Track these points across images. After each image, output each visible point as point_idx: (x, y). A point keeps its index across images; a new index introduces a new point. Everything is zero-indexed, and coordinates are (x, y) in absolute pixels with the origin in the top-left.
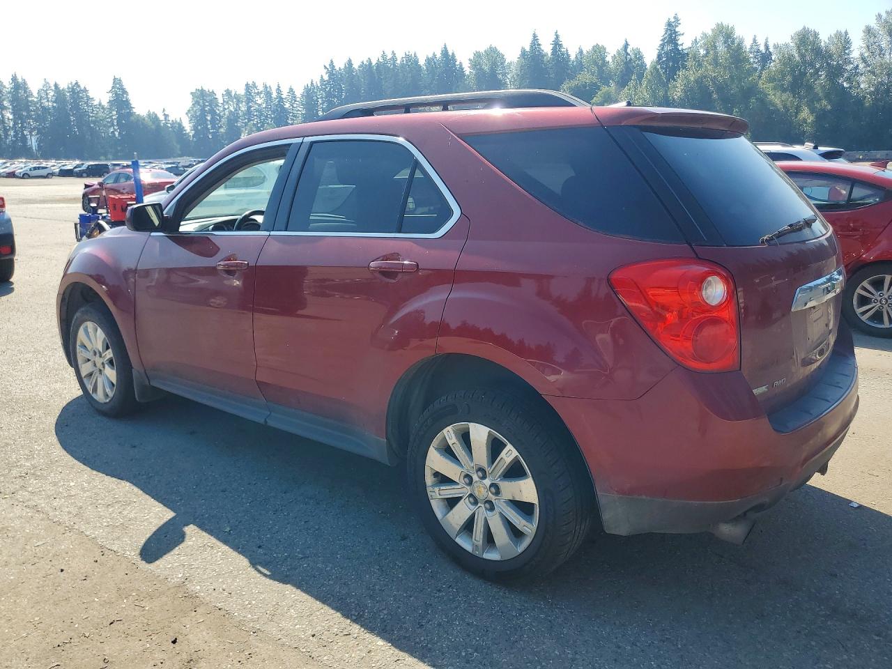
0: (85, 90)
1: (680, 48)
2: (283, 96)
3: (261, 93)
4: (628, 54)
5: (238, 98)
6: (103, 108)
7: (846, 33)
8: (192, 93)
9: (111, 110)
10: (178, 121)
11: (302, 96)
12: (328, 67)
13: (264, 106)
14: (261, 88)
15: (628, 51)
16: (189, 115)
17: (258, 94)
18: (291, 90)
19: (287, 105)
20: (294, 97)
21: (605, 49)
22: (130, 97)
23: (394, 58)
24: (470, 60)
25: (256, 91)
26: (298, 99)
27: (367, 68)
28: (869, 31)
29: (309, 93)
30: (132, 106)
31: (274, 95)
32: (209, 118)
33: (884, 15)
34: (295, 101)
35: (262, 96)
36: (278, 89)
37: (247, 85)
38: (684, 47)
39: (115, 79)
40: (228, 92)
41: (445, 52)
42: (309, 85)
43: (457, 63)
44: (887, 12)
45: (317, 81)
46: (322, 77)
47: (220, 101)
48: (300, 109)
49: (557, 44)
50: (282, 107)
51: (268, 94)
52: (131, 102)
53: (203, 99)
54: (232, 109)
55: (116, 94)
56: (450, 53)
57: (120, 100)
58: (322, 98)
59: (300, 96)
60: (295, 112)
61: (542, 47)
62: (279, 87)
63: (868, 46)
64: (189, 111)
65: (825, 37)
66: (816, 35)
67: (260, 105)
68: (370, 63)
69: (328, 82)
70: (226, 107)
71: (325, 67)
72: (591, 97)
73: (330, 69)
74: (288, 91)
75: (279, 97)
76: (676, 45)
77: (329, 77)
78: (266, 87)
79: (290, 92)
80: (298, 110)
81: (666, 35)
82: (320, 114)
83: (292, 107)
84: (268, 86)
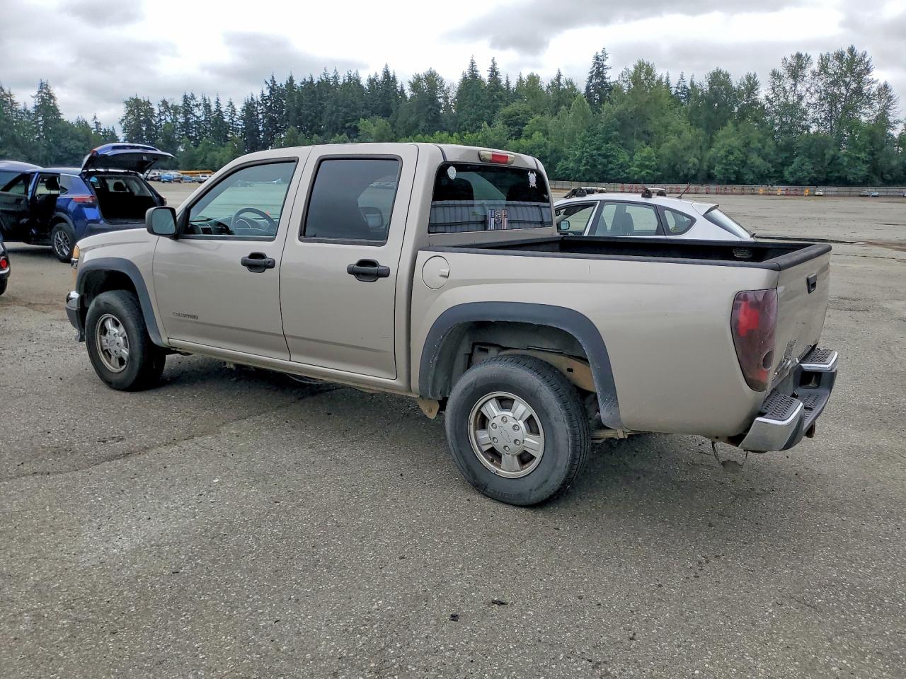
0: (10, 95)
1: (607, 81)
2: (222, 110)
3: (200, 104)
4: (560, 84)
5: (175, 109)
6: (28, 112)
7: (755, 75)
8: (126, 102)
9: (37, 115)
10: (111, 130)
11: (243, 110)
12: (269, 82)
13: (203, 118)
14: (199, 100)
15: (561, 81)
16: (123, 124)
17: (197, 106)
18: (231, 103)
19: (227, 119)
20: (234, 111)
21: (539, 78)
22: (58, 102)
23: (335, 77)
24: (410, 82)
25: (195, 103)
26: (238, 113)
27: (308, 85)
28: (775, 74)
29: (250, 107)
30: (60, 112)
31: (214, 108)
32: (144, 128)
33: (789, 59)
34: (235, 115)
35: (201, 107)
36: (218, 102)
37: (185, 97)
38: (612, 80)
39: (42, 84)
40: (165, 103)
41: (387, 74)
42: (250, 100)
43: (398, 85)
44: (792, 56)
45: (258, 96)
46: (263, 92)
47: (157, 111)
48: (240, 123)
49: (494, 73)
50: (222, 121)
51: (207, 106)
52: (59, 108)
53: (138, 108)
54: (169, 120)
55: (42, 98)
56: (391, 75)
57: (47, 106)
58: (262, 113)
59: (240, 110)
60: (235, 126)
61: (479, 73)
62: (218, 100)
63: (773, 89)
64: (123, 120)
65: (736, 78)
66: (727, 76)
67: (198, 117)
68: (312, 81)
69: (269, 98)
70: (163, 117)
71: (266, 83)
72: (524, 125)
73: (271, 85)
74: (228, 104)
75: (218, 110)
76: (604, 78)
77: (270, 92)
78: (205, 99)
79: (229, 106)
80: (238, 125)
81: (594, 68)
82: (261, 129)
83: (231, 121)
84: (207, 98)
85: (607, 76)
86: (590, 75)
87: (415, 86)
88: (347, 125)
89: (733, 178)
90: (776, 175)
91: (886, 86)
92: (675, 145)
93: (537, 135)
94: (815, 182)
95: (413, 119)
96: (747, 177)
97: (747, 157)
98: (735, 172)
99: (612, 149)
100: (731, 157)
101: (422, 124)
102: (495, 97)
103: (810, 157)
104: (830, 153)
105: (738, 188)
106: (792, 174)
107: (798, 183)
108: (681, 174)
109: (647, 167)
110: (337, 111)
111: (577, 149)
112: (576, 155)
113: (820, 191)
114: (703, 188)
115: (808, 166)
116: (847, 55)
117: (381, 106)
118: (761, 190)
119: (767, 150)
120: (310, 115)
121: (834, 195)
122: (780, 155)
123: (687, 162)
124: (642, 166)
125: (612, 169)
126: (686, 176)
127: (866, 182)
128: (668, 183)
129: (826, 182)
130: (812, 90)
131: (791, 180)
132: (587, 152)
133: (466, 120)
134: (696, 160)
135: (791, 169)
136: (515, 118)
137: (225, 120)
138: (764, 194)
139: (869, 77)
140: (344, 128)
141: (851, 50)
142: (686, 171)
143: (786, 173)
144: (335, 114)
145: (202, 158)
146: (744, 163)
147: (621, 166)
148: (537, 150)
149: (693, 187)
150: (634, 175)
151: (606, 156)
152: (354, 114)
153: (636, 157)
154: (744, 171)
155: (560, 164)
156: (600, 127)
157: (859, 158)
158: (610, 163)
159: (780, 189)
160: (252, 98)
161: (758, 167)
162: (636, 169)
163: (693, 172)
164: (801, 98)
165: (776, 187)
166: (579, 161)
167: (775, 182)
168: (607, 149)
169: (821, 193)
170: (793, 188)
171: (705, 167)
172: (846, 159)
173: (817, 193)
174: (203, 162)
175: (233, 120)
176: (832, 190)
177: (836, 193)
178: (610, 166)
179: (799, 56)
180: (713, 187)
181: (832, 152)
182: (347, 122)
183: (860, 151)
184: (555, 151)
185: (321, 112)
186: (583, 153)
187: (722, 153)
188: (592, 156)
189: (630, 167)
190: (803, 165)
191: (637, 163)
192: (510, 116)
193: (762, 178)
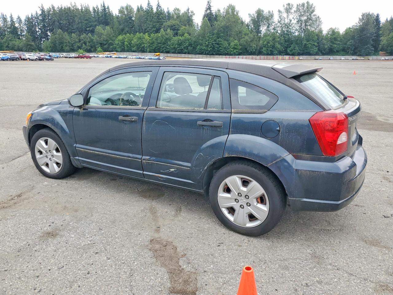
1: (212, 12)
2: (14, 20)
4: (189, 13)
7: (272, 12)
11: (25, 21)
12: (41, 7)
15: (189, 11)
18: (19, 17)
19: (17, 25)
20: (21, 21)
23: (76, 6)
24: (118, 10)
26: (23, 22)
27: (61, 10)
28: (279, 11)
29: (30, 19)
31: (9, 19)
33: (285, 5)
34: (22, 23)
36: (11, 17)
38: (214, 11)
41: (103, 6)
42: (30, 16)
44: (287, 4)
45: (34, 14)
46: (37, 12)
48: (25, 27)
49: (158, 6)
50: (14, 26)
51: (4, 19)
56: (106, 6)
58: (37, 22)
59: (24, 21)
61: (152, 7)
62: (11, 16)
63: (280, 17)
65: (266, 12)
66: (263, 11)
68: (62, 8)
69: (41, 15)
71: (39, 7)
72: (178, 30)
73: (41, 9)
74: (17, 18)
75: (12, 20)
76: (211, 11)
77: (42, 12)
78: (3, 15)
79: (18, 19)
80: (23, 28)
81: (207, 6)
82: (37, 30)
83: (19, 26)
84: (4, 15)
85: (212, 9)
86: (206, 9)
87: (121, 11)
88: (88, 29)
89: (270, 53)
90: (284, 51)
91: (318, 17)
92: (247, 39)
93: (186, 34)
94: (299, 54)
95: (121, 27)
96: (275, 52)
97: (274, 44)
98: (270, 51)
99: (221, 41)
100: (269, 45)
101: (127, 29)
102: (161, 18)
103: (297, 44)
104: (304, 42)
105: (272, 56)
106: (291, 51)
107: (293, 55)
108: (250, 51)
109: (236, 49)
110: (81, 22)
111: (206, 41)
112: (206, 44)
113: (301, 57)
114: (258, 57)
115: (297, 48)
116: (306, 5)
117: (103, 20)
118: (280, 57)
119: (282, 42)
120: (66, 24)
121: (306, 59)
122: (286, 44)
123: (252, 47)
124: (234, 48)
125: (221, 49)
126: (251, 52)
127: (317, 54)
128: (244, 55)
129: (302, 54)
130: (295, 18)
131: (291, 53)
132: (210, 42)
133: (148, 28)
134: (255, 45)
135: (290, 49)
136: (174, 27)
137: (15, 25)
138: (281, 59)
139: (314, 13)
140: (87, 30)
141: (308, 3)
142: (251, 50)
143: (288, 51)
144: (80, 24)
145: (7, 44)
146: (273, 47)
147: (225, 48)
148: (187, 41)
149: (254, 56)
150: (231, 52)
151: (218, 44)
152: (90, 24)
153: (231, 44)
154: (273, 50)
155: (198, 47)
156: (215, 31)
157: (314, 45)
158: (220, 47)
159: (287, 57)
160: (32, 15)
161: (279, 48)
162: (232, 49)
163: (254, 51)
164: (291, 21)
165: (285, 56)
166: (207, 46)
167: (284, 54)
168: (219, 41)
169: (302, 58)
170: (291, 57)
171: (258, 49)
172: (310, 45)
173: (300, 58)
174: (7, 47)
175: (20, 26)
176: (305, 57)
177: (306, 58)
178: (220, 48)
179: (289, 4)
180: (262, 57)
181: (305, 42)
182: (87, 27)
183: (315, 42)
184: (195, 42)
185: (72, 23)
186: (209, 43)
187: (265, 43)
188: (213, 44)
189: (228, 49)
190: (295, 47)
191: (232, 47)
192: (172, 26)
193: (280, 53)
